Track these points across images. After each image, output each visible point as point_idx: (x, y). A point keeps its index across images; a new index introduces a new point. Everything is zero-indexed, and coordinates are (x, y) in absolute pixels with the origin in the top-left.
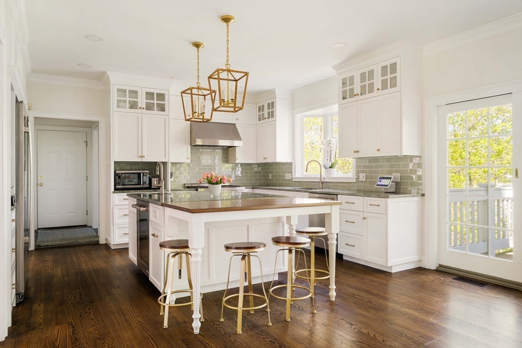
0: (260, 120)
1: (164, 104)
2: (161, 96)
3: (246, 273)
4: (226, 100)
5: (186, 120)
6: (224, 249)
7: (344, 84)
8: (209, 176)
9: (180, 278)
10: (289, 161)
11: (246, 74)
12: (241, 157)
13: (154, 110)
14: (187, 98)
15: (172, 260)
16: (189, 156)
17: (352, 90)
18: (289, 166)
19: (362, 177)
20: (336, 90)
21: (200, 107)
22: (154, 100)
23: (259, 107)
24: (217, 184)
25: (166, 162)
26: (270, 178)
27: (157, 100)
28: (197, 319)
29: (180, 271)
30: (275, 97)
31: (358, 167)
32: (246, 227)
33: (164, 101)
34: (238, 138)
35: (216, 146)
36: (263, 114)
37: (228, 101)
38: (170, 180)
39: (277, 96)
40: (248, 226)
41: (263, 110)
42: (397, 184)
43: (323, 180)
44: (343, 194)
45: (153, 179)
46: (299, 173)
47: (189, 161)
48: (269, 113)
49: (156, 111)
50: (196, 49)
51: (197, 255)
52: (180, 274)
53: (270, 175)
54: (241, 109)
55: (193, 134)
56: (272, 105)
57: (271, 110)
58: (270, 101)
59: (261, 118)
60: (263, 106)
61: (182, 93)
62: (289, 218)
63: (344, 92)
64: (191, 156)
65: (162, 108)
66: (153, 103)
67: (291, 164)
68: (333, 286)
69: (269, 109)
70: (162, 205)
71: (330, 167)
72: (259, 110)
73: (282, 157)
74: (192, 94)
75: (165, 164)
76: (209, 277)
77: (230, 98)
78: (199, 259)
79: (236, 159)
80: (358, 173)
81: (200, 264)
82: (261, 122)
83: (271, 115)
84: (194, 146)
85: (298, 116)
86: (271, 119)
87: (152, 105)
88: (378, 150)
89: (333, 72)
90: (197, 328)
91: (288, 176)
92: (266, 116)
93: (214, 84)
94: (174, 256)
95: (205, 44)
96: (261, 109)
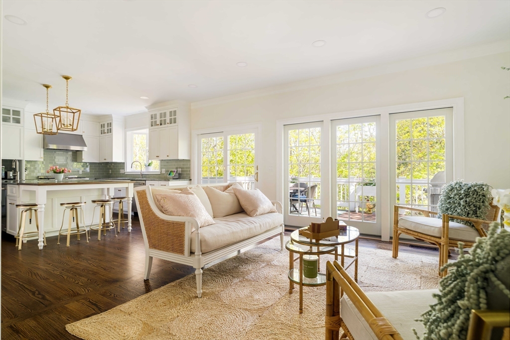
0: (102, 134)
1: (19, 118)
2: (17, 113)
3: (74, 218)
4: (66, 124)
5: (38, 133)
6: (60, 205)
7: (152, 117)
8: (54, 168)
9: (30, 223)
10: (123, 161)
11: (79, 111)
12: (86, 158)
13: (10, 122)
14: (38, 118)
15: (24, 214)
16: (42, 156)
17: (156, 122)
18: (122, 165)
19: (164, 171)
20: (148, 121)
21: (48, 125)
22: (10, 114)
23: (102, 125)
24: (60, 173)
25: (21, 160)
26: (110, 173)
27: (13, 115)
28: (41, 241)
29: (30, 220)
30: (112, 120)
31: (161, 165)
32: (80, 198)
33: (19, 116)
34: (84, 144)
35: (67, 150)
36: (104, 130)
37: (67, 125)
38: (24, 174)
39: (113, 119)
40: (81, 197)
41: (104, 127)
42: (179, 174)
43: (142, 173)
44: (149, 180)
45: (8, 172)
46: (128, 169)
47: (42, 160)
48: (108, 130)
49: (12, 124)
50: (46, 88)
51: (41, 208)
52: (30, 221)
53: (110, 170)
54: (75, 130)
55: (46, 141)
56: (110, 125)
57: (109, 128)
58: (109, 122)
59: (102, 132)
60: (104, 124)
61: (34, 115)
62: (108, 189)
63: (152, 122)
64: (44, 157)
65: (18, 121)
66: (10, 117)
67: (124, 163)
68: (130, 224)
69: (108, 127)
70: (18, 184)
71: (149, 166)
72: (102, 127)
73: (117, 158)
74: (42, 116)
75: (20, 161)
76: (52, 227)
77: (68, 123)
78: (43, 209)
79: (82, 159)
80: (161, 168)
81: (43, 213)
82: (103, 135)
83: (110, 131)
84: (46, 149)
85: (129, 133)
86: (109, 134)
87: (8, 118)
88: (168, 156)
89: (146, 110)
90: (41, 246)
91: (122, 171)
92: (106, 131)
93: (57, 113)
94: (26, 211)
95: (52, 86)
96: (102, 126)
